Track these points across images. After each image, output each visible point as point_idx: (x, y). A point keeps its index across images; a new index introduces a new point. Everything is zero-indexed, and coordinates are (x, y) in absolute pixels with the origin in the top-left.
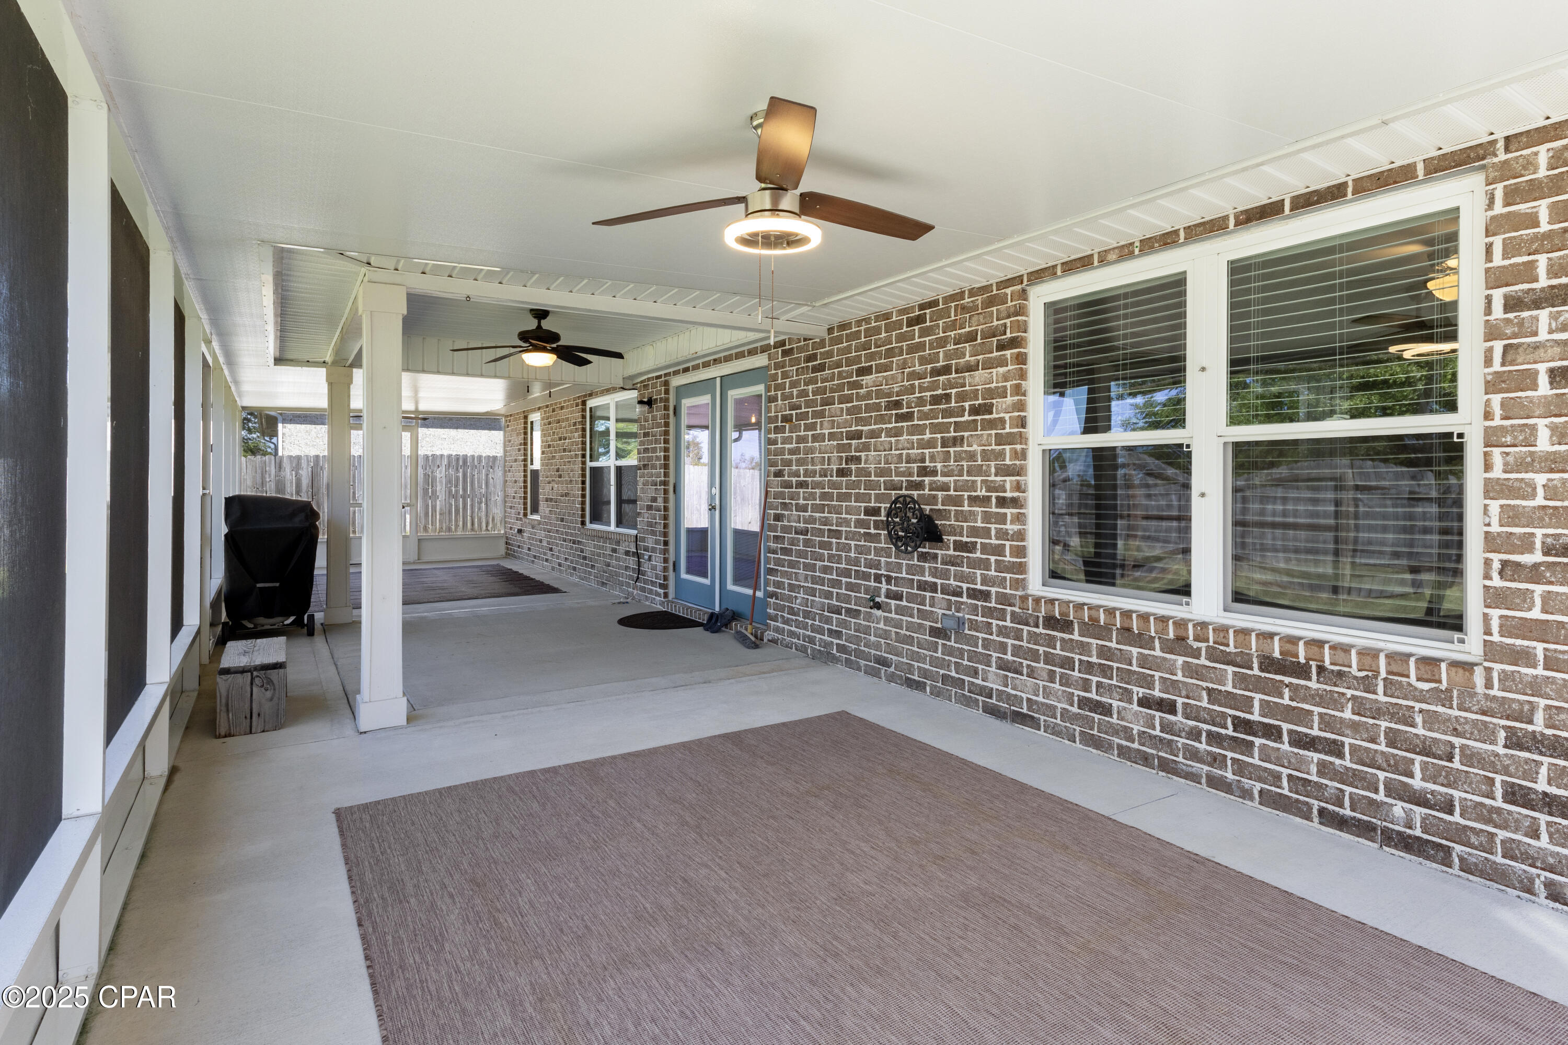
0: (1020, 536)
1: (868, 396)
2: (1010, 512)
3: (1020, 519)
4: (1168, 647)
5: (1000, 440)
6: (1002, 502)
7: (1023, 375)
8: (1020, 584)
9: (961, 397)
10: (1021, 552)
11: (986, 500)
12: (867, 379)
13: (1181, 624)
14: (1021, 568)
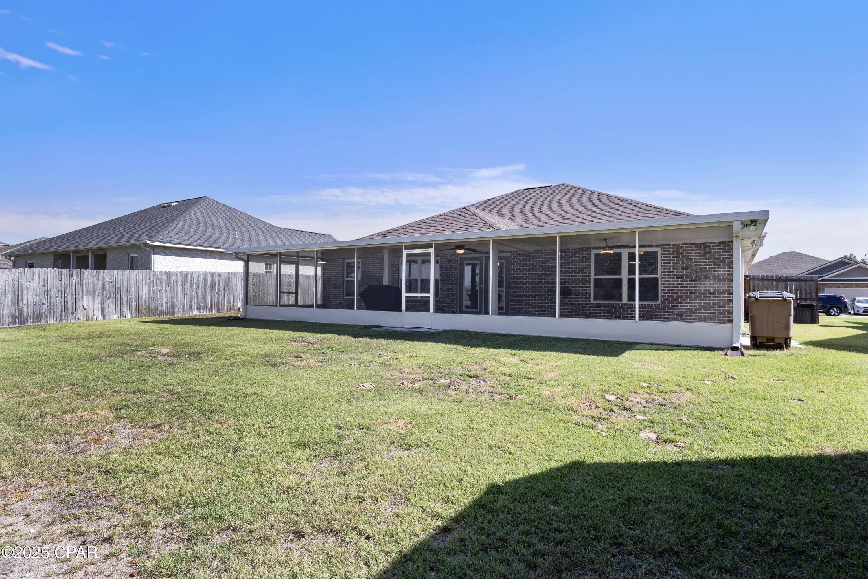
0: (590, 293)
1: (548, 266)
2: (588, 289)
3: (590, 290)
4: (620, 308)
5: (586, 276)
6: (586, 287)
7: (590, 265)
8: (589, 301)
9: (576, 268)
10: (590, 295)
11: (582, 287)
12: (548, 262)
13: (622, 304)
14: (590, 298)
